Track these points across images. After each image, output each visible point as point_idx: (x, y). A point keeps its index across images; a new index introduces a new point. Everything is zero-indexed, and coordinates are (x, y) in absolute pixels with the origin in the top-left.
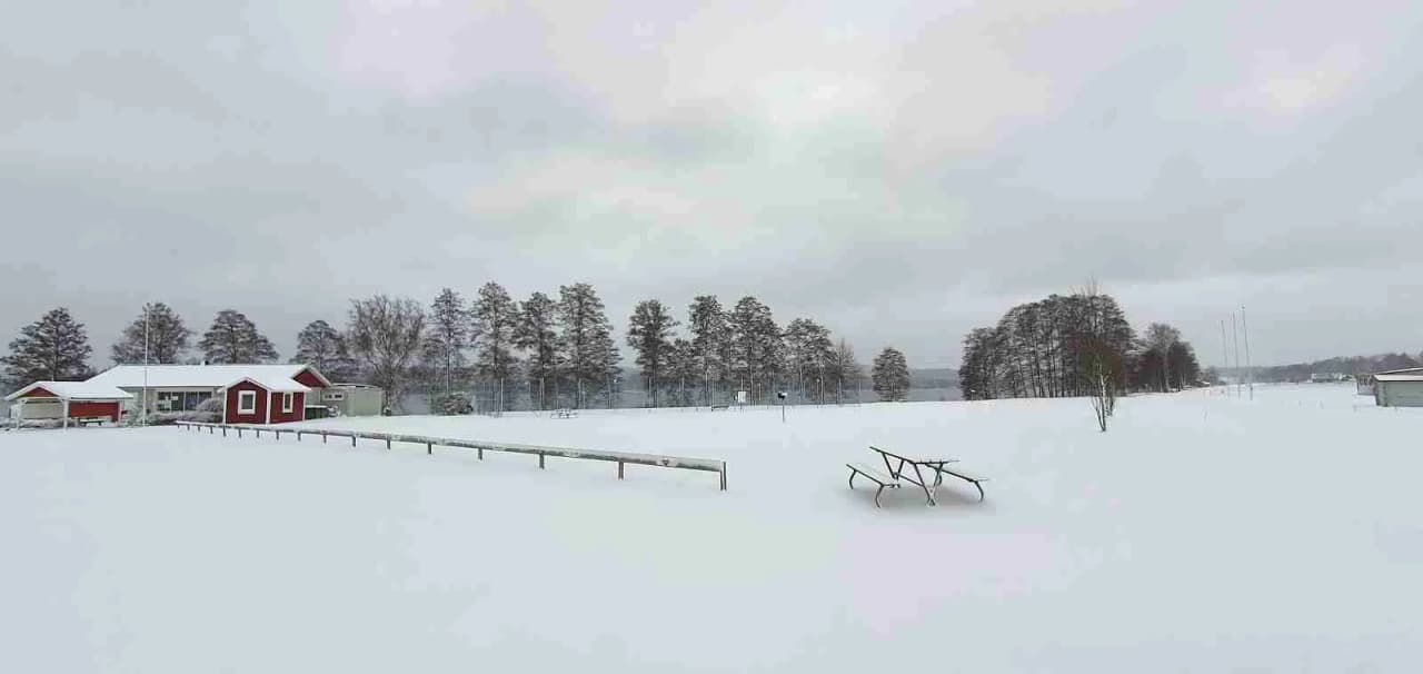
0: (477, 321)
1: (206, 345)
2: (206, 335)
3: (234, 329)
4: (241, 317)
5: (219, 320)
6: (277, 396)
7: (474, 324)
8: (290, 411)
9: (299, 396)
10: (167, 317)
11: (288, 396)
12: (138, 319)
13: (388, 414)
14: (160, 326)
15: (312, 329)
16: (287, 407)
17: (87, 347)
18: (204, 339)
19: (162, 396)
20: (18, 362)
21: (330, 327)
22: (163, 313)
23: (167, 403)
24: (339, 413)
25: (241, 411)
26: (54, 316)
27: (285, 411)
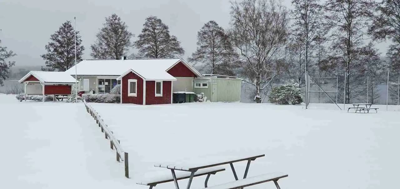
0: (328, 14)
1: (139, 44)
2: (140, 36)
3: (156, 31)
4: (160, 21)
5: (146, 24)
6: (151, 84)
7: (327, 17)
8: (161, 95)
9: (167, 84)
10: (119, 24)
11: (159, 84)
12: (104, 27)
13: (258, 101)
14: (115, 31)
15: (206, 29)
16: (159, 92)
17: (82, 47)
18: (138, 39)
19: (101, 82)
20: (50, 58)
21: (219, 26)
22: (117, 21)
23: (103, 87)
24: (205, 98)
25: (130, 94)
26: (65, 26)
27: (157, 95)
